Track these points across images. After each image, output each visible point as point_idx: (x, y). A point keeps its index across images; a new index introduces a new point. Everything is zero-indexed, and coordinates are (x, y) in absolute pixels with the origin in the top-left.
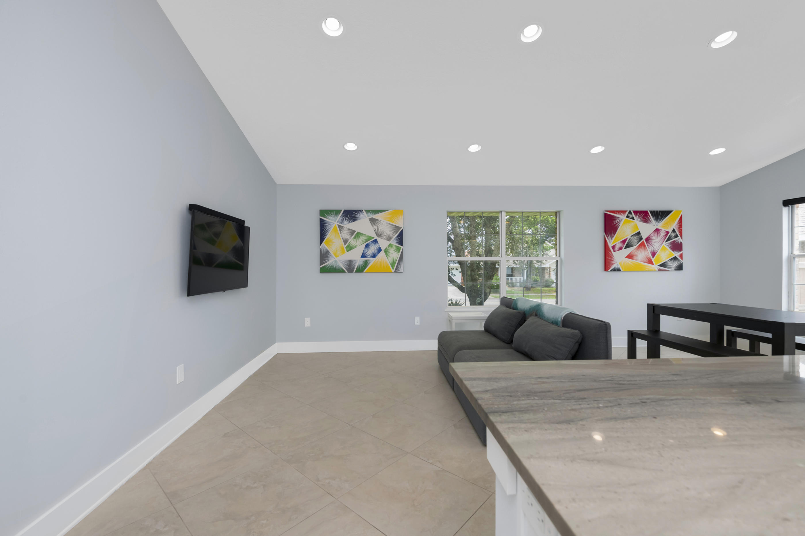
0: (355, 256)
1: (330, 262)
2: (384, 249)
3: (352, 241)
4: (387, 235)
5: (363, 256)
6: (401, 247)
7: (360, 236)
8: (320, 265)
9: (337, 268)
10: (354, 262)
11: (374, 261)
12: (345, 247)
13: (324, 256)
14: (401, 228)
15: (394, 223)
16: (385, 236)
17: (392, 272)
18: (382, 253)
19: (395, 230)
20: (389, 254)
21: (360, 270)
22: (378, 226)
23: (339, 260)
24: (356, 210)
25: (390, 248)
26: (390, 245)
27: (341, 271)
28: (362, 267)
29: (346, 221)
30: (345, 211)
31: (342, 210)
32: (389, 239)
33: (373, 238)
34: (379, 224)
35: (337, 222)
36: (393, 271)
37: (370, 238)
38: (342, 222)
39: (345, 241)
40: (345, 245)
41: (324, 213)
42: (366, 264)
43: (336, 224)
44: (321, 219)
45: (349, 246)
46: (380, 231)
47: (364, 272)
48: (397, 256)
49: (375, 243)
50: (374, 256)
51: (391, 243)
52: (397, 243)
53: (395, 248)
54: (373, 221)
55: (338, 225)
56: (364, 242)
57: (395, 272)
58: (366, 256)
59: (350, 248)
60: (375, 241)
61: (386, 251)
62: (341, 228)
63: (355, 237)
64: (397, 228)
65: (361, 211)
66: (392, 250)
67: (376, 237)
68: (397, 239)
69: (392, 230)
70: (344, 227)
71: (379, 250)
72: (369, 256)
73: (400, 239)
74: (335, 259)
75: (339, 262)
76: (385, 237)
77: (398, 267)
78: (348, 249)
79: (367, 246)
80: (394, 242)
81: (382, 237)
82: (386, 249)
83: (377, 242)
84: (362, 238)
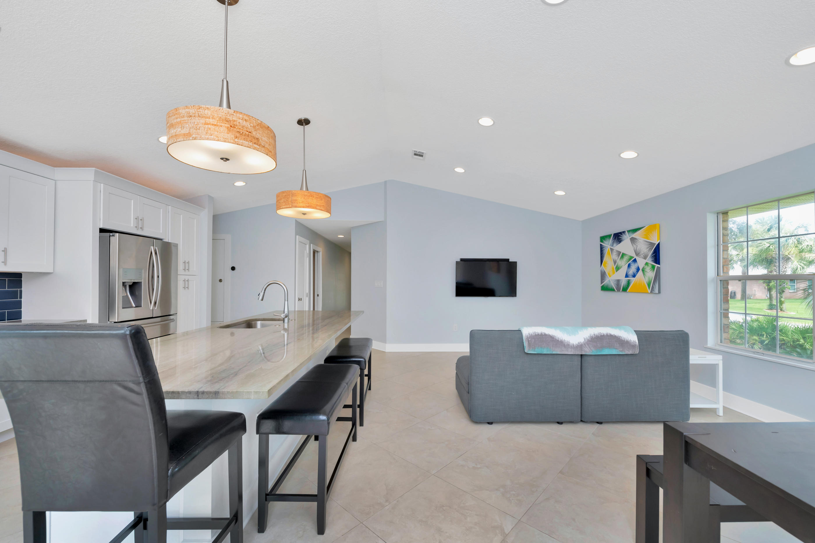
0: (620, 275)
1: (606, 282)
2: (641, 268)
3: (620, 262)
4: (644, 253)
5: (627, 276)
6: (655, 266)
7: (624, 256)
8: (601, 284)
9: (610, 286)
10: (621, 281)
11: (634, 280)
12: (615, 267)
13: (603, 275)
14: (655, 244)
15: (649, 239)
16: (642, 254)
17: (648, 293)
18: (640, 272)
19: (650, 247)
20: (646, 273)
21: (625, 290)
22: (637, 244)
23: (612, 280)
24: (620, 232)
25: (646, 267)
26: (647, 264)
27: (612, 290)
28: (626, 287)
29: (615, 243)
30: (614, 234)
31: (612, 234)
32: (645, 258)
33: (633, 257)
34: (638, 243)
35: (610, 246)
36: (649, 291)
37: (631, 257)
38: (612, 246)
39: (615, 262)
40: (615, 265)
41: (603, 239)
42: (629, 283)
43: (609, 247)
44: (601, 245)
45: (617, 266)
46: (638, 250)
47: (628, 291)
48: (651, 274)
49: (635, 262)
50: (634, 276)
51: (648, 262)
52: (652, 261)
53: (650, 266)
54: (633, 240)
55: (611, 248)
56: (627, 262)
57: (651, 292)
58: (628, 276)
59: (618, 268)
60: (635, 261)
61: (643, 270)
62: (612, 250)
63: (621, 258)
64: (652, 244)
65: (624, 232)
66: (648, 269)
67: (635, 257)
68: (652, 256)
69: (647, 248)
70: (614, 249)
71: (638, 269)
72: (630, 276)
73: (656, 257)
74: (609, 279)
75: (611, 282)
76: (642, 256)
77: (654, 287)
78: (617, 269)
79: (629, 266)
80: (649, 260)
81: (640, 255)
82: (643, 268)
83: (636, 261)
84: (626, 258)
